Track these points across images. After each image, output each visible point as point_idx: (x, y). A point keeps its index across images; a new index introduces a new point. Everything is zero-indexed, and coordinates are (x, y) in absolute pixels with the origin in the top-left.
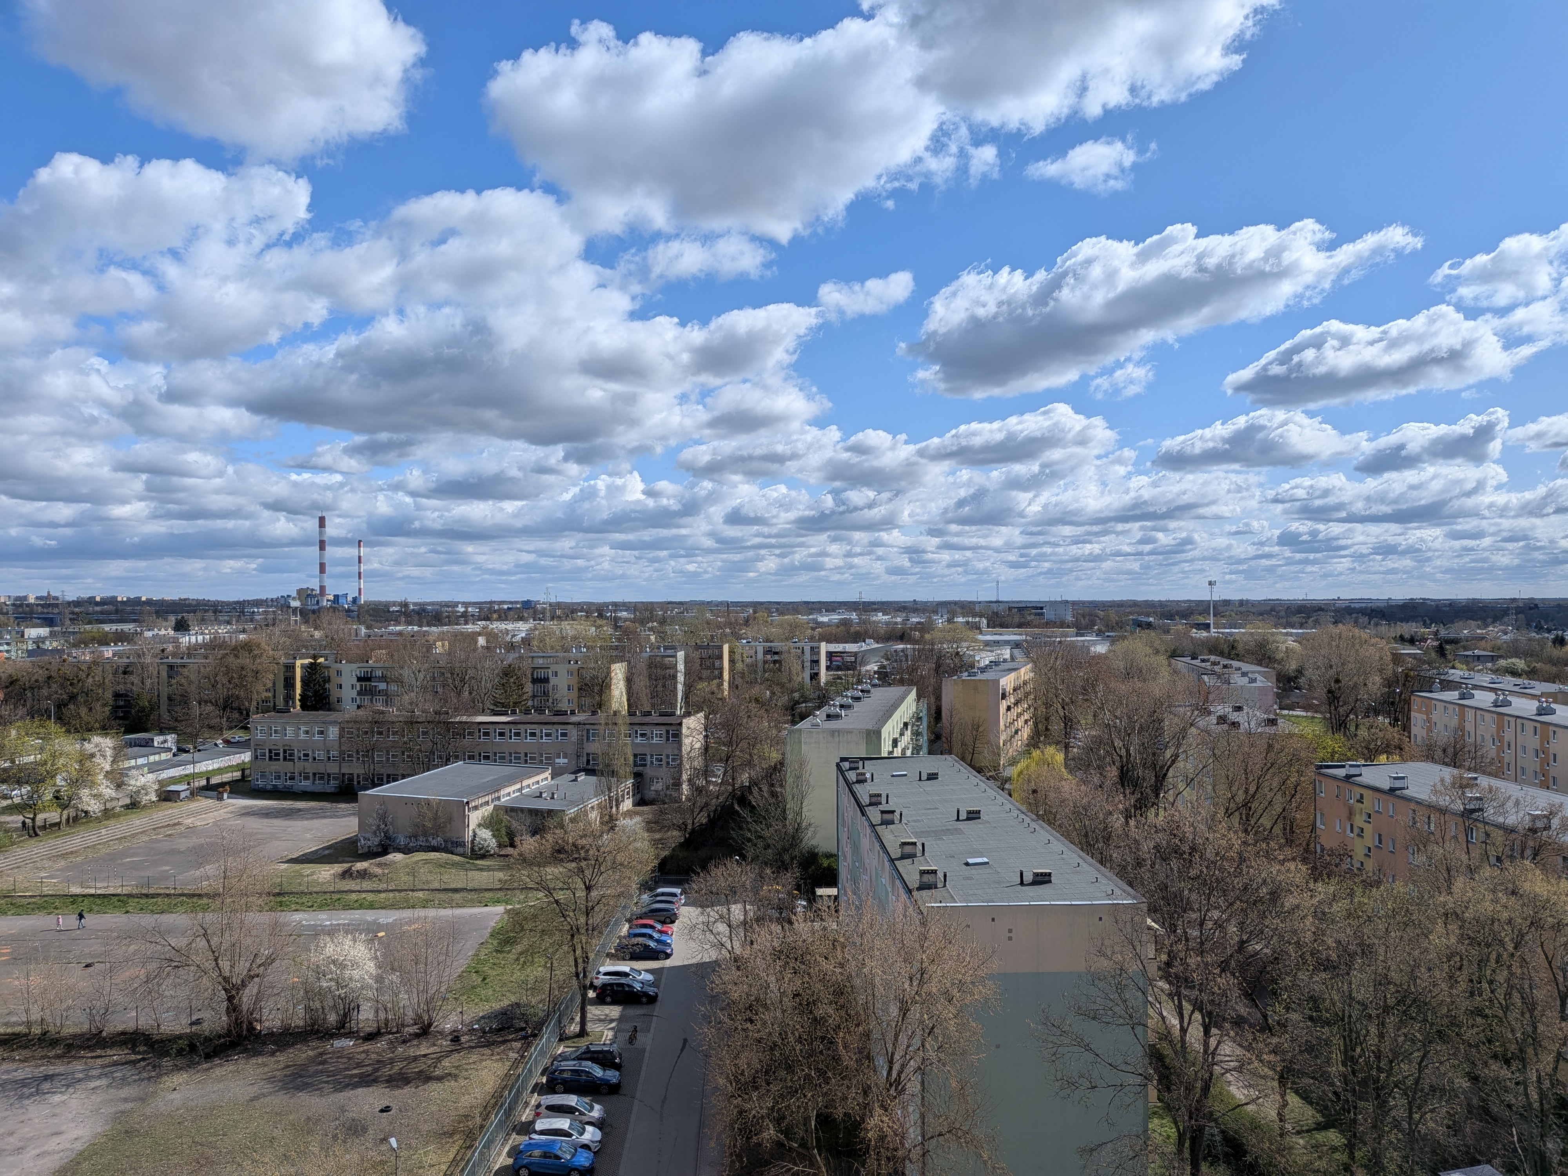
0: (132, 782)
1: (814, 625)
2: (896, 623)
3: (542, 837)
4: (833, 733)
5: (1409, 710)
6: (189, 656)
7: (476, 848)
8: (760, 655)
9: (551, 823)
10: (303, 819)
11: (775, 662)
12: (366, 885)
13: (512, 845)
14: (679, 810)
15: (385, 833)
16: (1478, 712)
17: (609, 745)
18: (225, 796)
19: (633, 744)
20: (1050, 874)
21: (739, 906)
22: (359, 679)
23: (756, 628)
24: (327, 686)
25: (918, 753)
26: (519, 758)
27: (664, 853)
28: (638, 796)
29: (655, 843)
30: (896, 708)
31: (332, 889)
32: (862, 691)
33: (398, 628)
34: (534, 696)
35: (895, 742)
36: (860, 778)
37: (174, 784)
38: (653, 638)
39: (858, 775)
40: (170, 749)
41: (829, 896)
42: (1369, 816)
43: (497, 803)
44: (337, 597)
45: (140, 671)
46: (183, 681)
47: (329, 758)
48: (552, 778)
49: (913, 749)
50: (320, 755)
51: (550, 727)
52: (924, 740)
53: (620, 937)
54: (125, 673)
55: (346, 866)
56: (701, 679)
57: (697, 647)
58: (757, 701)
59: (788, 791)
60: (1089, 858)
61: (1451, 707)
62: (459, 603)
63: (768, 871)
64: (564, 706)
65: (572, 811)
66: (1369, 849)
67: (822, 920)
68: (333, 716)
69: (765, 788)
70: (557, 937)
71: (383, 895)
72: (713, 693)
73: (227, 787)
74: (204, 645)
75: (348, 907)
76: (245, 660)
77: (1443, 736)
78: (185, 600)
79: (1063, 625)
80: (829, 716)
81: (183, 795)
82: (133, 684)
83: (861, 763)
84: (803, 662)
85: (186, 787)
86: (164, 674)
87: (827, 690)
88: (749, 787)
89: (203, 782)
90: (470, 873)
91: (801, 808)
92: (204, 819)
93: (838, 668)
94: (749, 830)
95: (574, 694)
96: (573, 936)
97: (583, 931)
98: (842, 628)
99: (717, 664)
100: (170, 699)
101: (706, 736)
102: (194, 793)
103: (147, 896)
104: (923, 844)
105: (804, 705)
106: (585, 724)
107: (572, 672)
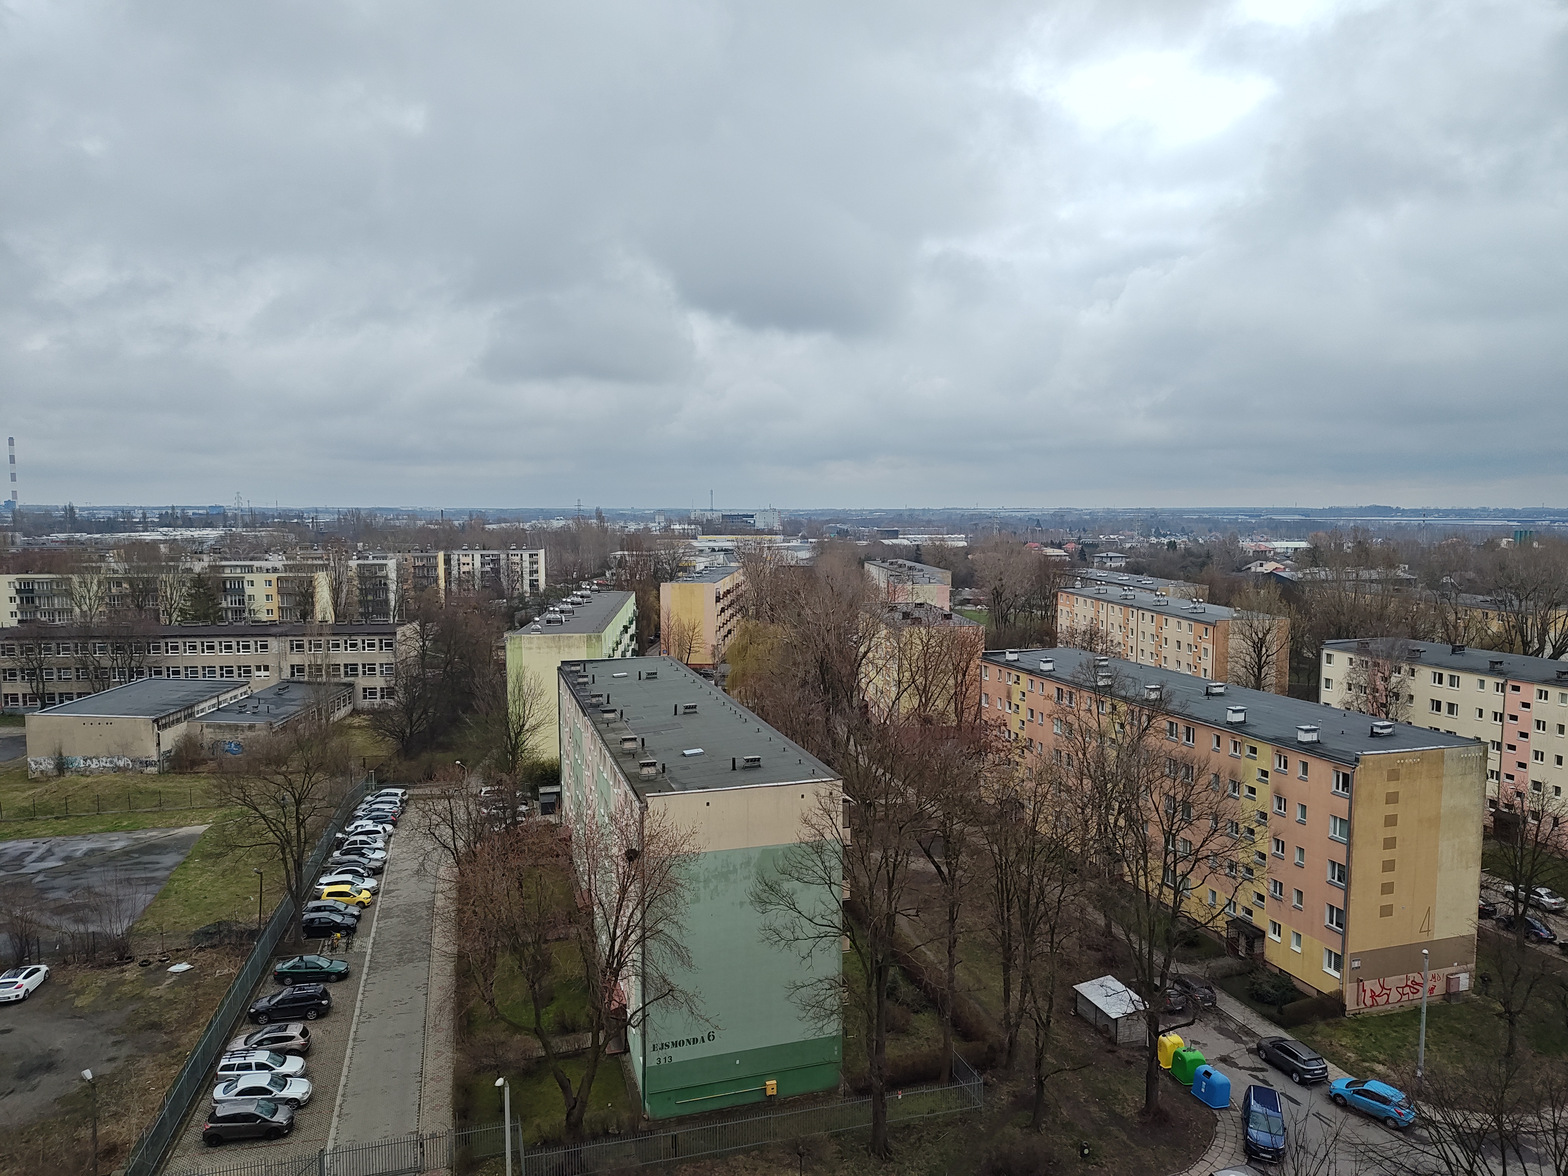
4: (552, 637)
5: (1056, 604)
8: (477, 563)
15: (61, 756)
16: (1110, 605)
17: (316, 656)
19: (343, 655)
20: (759, 759)
22: (18, 592)
23: (472, 536)
25: (637, 654)
26: (214, 672)
28: (350, 706)
30: (617, 613)
32: (582, 597)
33: (63, 535)
35: (615, 646)
36: (581, 680)
39: (579, 677)
41: (552, 793)
42: (1024, 694)
48: (253, 692)
49: (632, 650)
51: (248, 639)
59: (509, 697)
60: (793, 743)
61: (1089, 601)
64: (263, 616)
65: (277, 724)
66: (1023, 722)
77: (1082, 625)
79: (772, 532)
80: (549, 622)
83: (581, 666)
84: (522, 569)
87: (546, 597)
91: (524, 711)
95: (275, 604)
96: (283, 849)
99: (431, 571)
101: (423, 644)
104: (643, 740)
105: (523, 611)
106: (287, 636)
107: (270, 581)
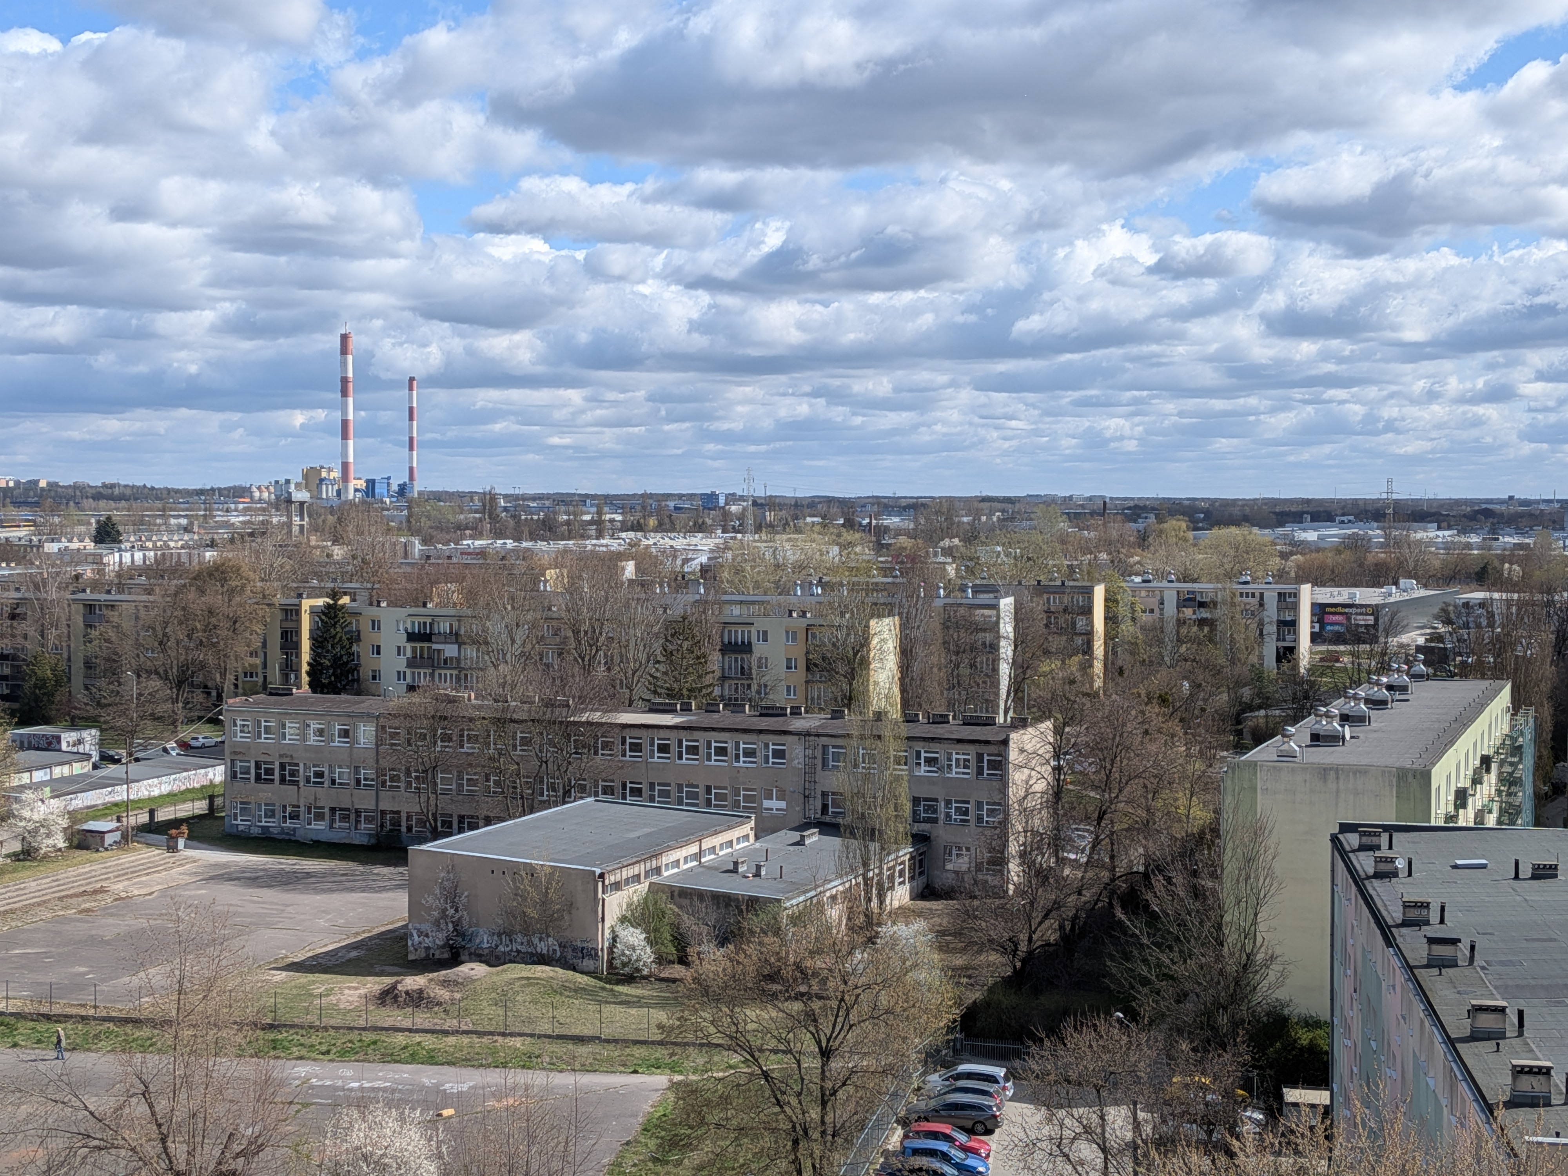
0: (26, 813)
1: (1286, 549)
2: (1469, 546)
3: (739, 949)
4: (1324, 772)
6: (121, 588)
7: (617, 963)
8: (1170, 609)
9: (753, 922)
10: (317, 891)
11: (1202, 622)
12: (422, 1019)
13: (683, 961)
14: (1001, 912)
15: (456, 924)
17: (866, 778)
18: (181, 843)
19: (914, 780)
21: (1124, 1110)
22: (412, 637)
23: (1162, 552)
24: (355, 648)
25: (1513, 823)
26: (695, 796)
27: (975, 995)
28: (922, 880)
29: (955, 974)
31: (362, 1023)
32: (1390, 688)
33: (478, 543)
34: (723, 678)
35: (1461, 797)
36: (1383, 867)
37: (95, 818)
38: (951, 570)
39: (1378, 860)
40: (87, 756)
41: (1313, 1106)
43: (655, 879)
44: (371, 483)
45: (38, 614)
46: (111, 634)
47: (358, 782)
48: (757, 838)
49: (1502, 812)
50: (343, 774)
51: (753, 737)
52: (1524, 796)
53: (886, 1153)
54: (13, 617)
55: (388, 981)
56: (1047, 653)
57: (1040, 589)
58: (1163, 700)
59: (1227, 891)
62: (587, 496)
63: (1184, 1046)
64: (779, 698)
65: (794, 903)
67: (1297, 1152)
68: (367, 704)
69: (1179, 879)
70: (767, 1141)
71: (451, 1040)
72: (1072, 682)
73: (184, 829)
74: (145, 570)
75: (390, 1057)
76: (215, 598)
78: (112, 486)
80: (1316, 738)
81: (109, 839)
82: (25, 637)
83: (1385, 838)
84: (1261, 624)
85: (114, 825)
86: (79, 620)
87: (1312, 684)
88: (1146, 876)
89: (144, 818)
90: (607, 1009)
91: (1255, 923)
92: (144, 884)
93: (1338, 639)
94: (1145, 961)
95: (800, 675)
96: (796, 1142)
97: (816, 1135)
98: (1347, 555)
99: (1081, 622)
100: (89, 665)
101: (1058, 769)
102: (129, 837)
103: (48, 1017)
104: (1521, 1014)
105: (1262, 712)
106: (818, 735)
107: (794, 633)
